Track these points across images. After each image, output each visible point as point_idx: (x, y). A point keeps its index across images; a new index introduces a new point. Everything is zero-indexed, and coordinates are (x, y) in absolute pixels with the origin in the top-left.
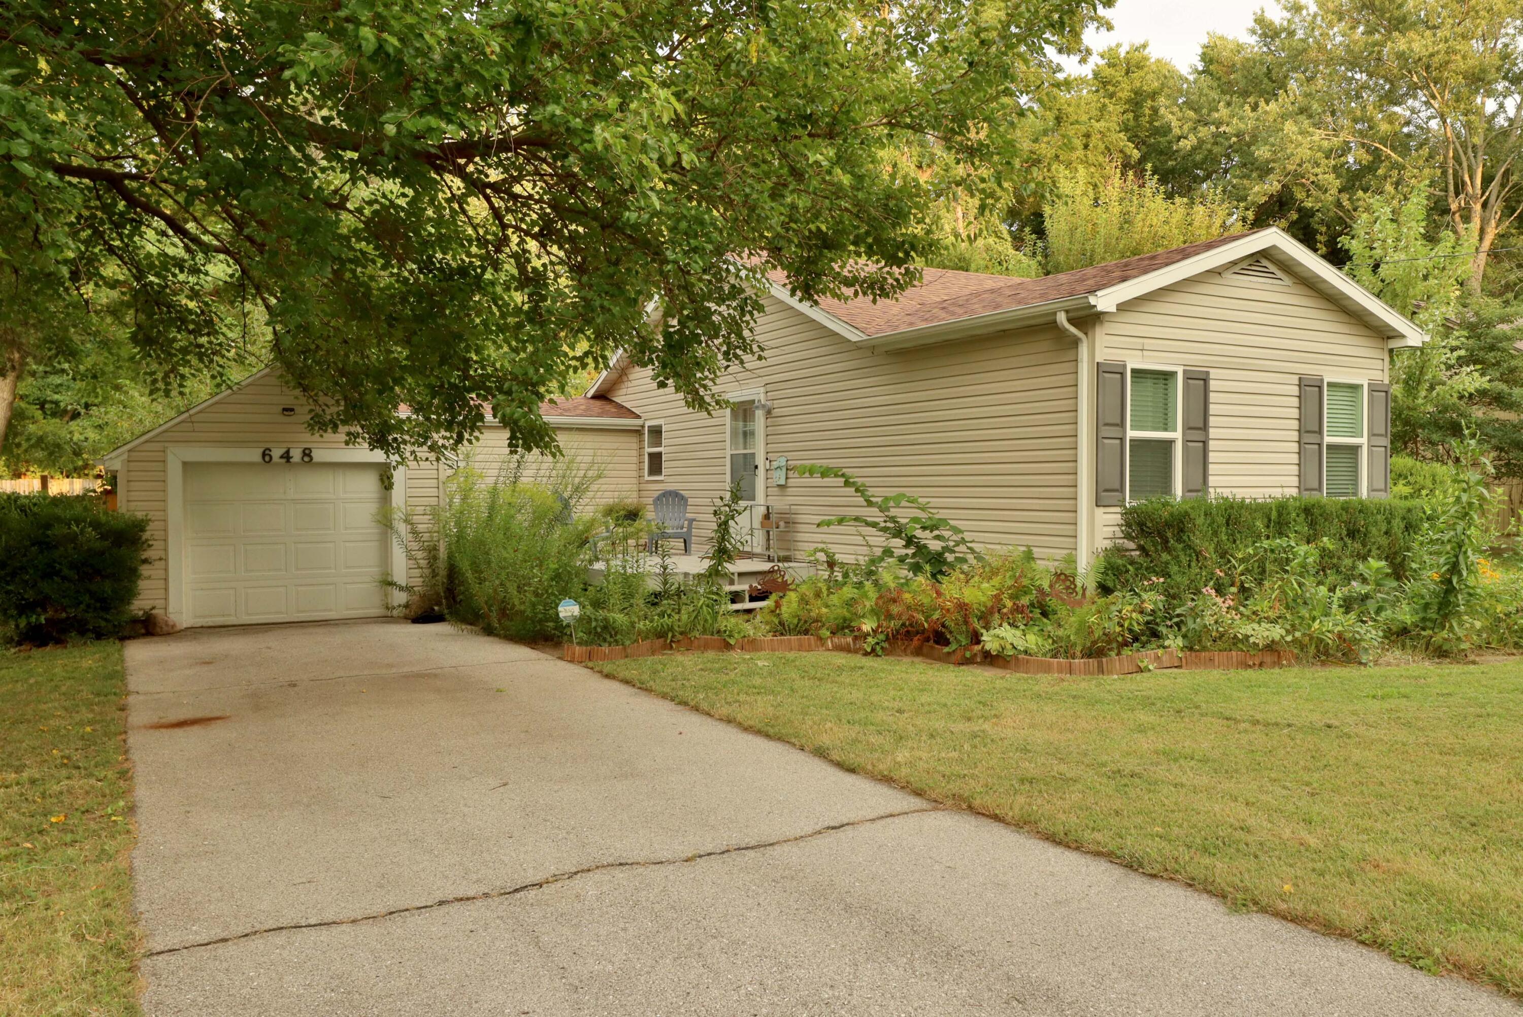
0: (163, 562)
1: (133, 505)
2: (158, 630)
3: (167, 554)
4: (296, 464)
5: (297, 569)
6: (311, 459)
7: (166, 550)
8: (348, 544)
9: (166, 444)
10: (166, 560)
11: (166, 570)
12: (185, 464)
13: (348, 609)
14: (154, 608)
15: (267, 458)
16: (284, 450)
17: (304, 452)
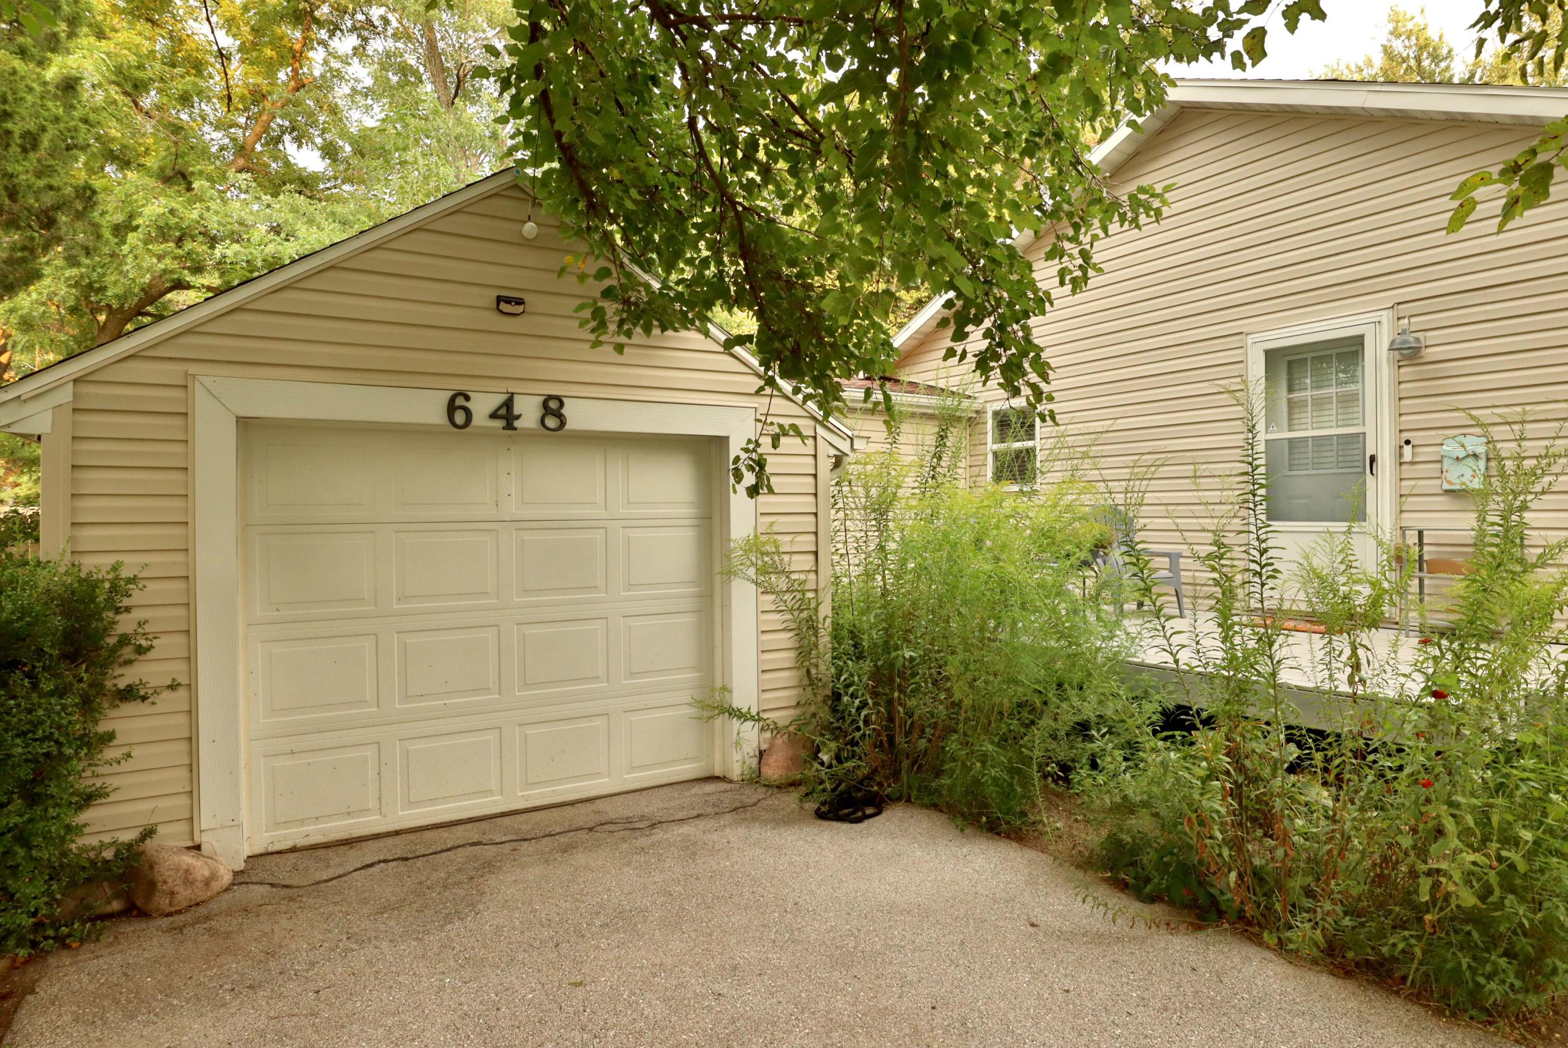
0: (182, 693)
1: (90, 537)
2: (163, 902)
3: (193, 671)
4: (529, 435)
5: (526, 685)
6: (563, 424)
7: (190, 659)
8: (633, 622)
9: (193, 369)
10: (192, 687)
11: (192, 713)
12: (245, 424)
13: (633, 769)
14: (148, 833)
15: (460, 418)
16: (503, 398)
17: (545, 405)
